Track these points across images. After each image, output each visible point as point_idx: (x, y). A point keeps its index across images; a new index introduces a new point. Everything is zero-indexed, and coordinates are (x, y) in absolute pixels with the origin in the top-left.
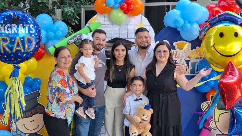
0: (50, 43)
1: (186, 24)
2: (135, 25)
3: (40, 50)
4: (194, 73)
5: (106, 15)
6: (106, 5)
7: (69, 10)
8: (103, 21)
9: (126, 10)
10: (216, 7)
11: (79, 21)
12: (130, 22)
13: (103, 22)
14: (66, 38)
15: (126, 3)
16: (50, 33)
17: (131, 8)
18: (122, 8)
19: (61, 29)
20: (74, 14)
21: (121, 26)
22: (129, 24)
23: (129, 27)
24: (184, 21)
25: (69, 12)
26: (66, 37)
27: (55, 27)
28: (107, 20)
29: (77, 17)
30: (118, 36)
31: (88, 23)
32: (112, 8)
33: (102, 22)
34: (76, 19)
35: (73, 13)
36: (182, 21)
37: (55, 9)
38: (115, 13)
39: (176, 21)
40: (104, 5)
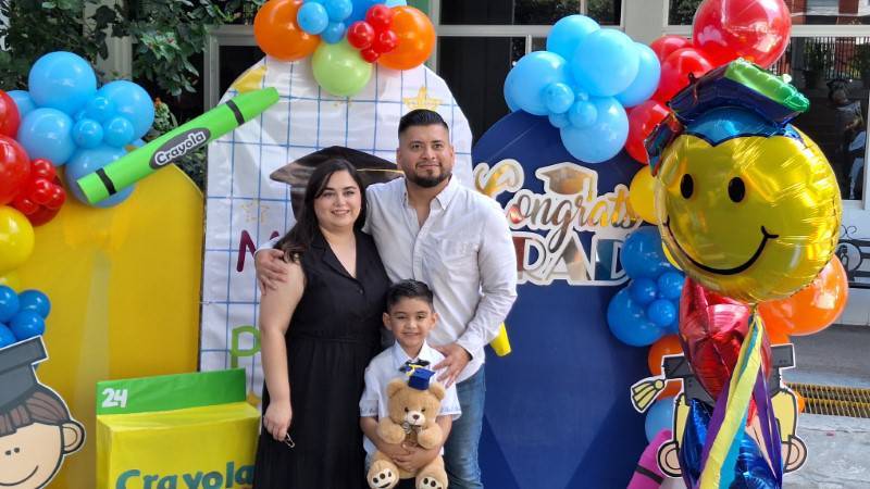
0: (86, 161)
1: (580, 103)
2: (401, 103)
3: (47, 185)
4: (608, 278)
5: (297, 63)
6: (296, 25)
7: (160, 39)
8: (288, 86)
9: (371, 48)
10: (687, 46)
11: (195, 83)
12: (383, 91)
13: (285, 89)
14: (147, 142)
15: (371, 21)
16: (86, 122)
17: (388, 41)
18: (355, 40)
19: (127, 109)
20: (177, 56)
21: (354, 104)
22: (380, 99)
23: (382, 109)
24: (576, 93)
25: (162, 47)
26: (147, 138)
27: (106, 102)
28: (300, 80)
29: (191, 69)
30: (340, 142)
31: (230, 89)
32: (320, 38)
33: (282, 89)
34: (187, 76)
35: (175, 50)
36: (565, 95)
37: (105, 35)
38: (330, 57)
39: (546, 93)
40: (291, 26)
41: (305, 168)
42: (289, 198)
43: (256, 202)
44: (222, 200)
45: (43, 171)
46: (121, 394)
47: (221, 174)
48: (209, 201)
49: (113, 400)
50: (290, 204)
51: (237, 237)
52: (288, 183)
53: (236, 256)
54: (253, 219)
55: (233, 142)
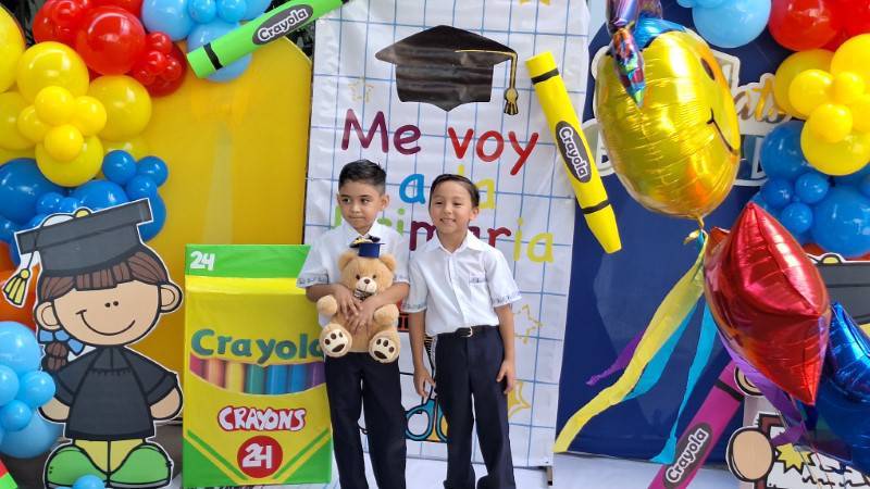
3: (160, 57)
4: (748, 177)
30: (446, 21)
41: (411, 47)
42: (395, 78)
43: (361, 81)
44: (329, 78)
45: (159, 44)
46: (208, 258)
47: (328, 51)
48: (315, 78)
49: (200, 263)
50: (394, 85)
51: (343, 115)
52: (393, 63)
53: (341, 133)
54: (360, 97)
55: (341, 20)
